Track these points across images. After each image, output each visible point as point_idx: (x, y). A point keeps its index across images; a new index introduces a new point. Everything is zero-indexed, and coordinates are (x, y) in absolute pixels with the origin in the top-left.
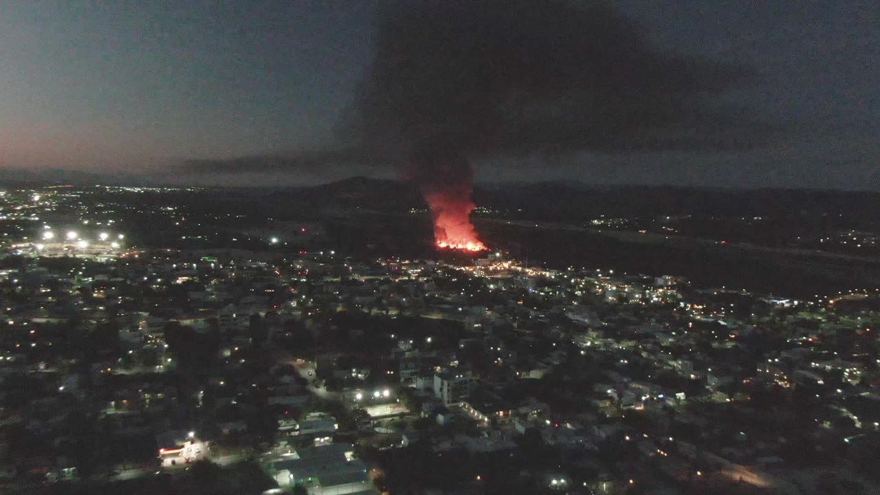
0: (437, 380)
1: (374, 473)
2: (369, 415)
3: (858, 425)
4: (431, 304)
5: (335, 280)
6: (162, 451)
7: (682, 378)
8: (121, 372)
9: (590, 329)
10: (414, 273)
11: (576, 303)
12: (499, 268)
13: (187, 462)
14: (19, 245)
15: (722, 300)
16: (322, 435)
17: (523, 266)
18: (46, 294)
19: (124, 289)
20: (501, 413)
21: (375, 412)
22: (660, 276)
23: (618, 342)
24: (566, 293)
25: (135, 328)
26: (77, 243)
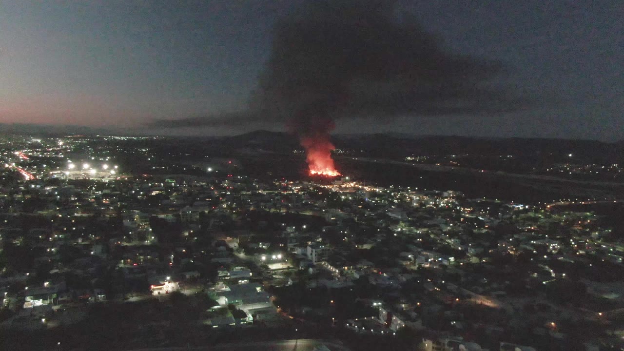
0: (309, 249)
1: (273, 298)
2: (269, 268)
3: (553, 275)
4: (306, 206)
5: (248, 193)
6: (152, 287)
7: (453, 250)
8: (125, 244)
9: (401, 222)
10: (296, 189)
11: (394, 207)
12: (348, 186)
13: (167, 293)
14: (54, 172)
15: (483, 205)
16: (243, 279)
17: (363, 185)
18: (75, 201)
19: (121, 198)
20: (346, 268)
21: (273, 267)
22: (446, 191)
23: (418, 230)
24: (388, 201)
25: (132, 219)
26: (90, 171)
